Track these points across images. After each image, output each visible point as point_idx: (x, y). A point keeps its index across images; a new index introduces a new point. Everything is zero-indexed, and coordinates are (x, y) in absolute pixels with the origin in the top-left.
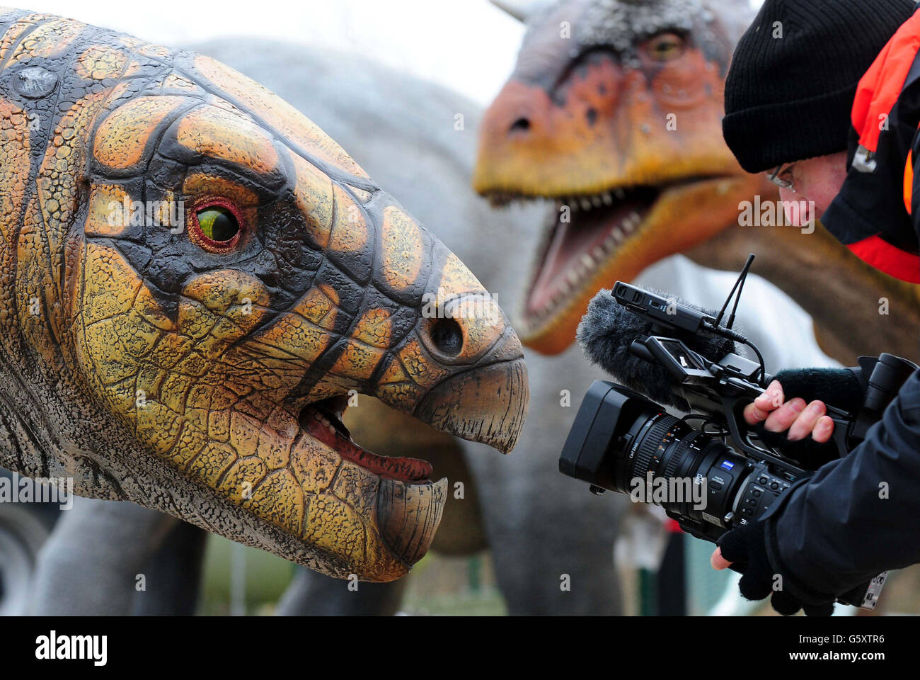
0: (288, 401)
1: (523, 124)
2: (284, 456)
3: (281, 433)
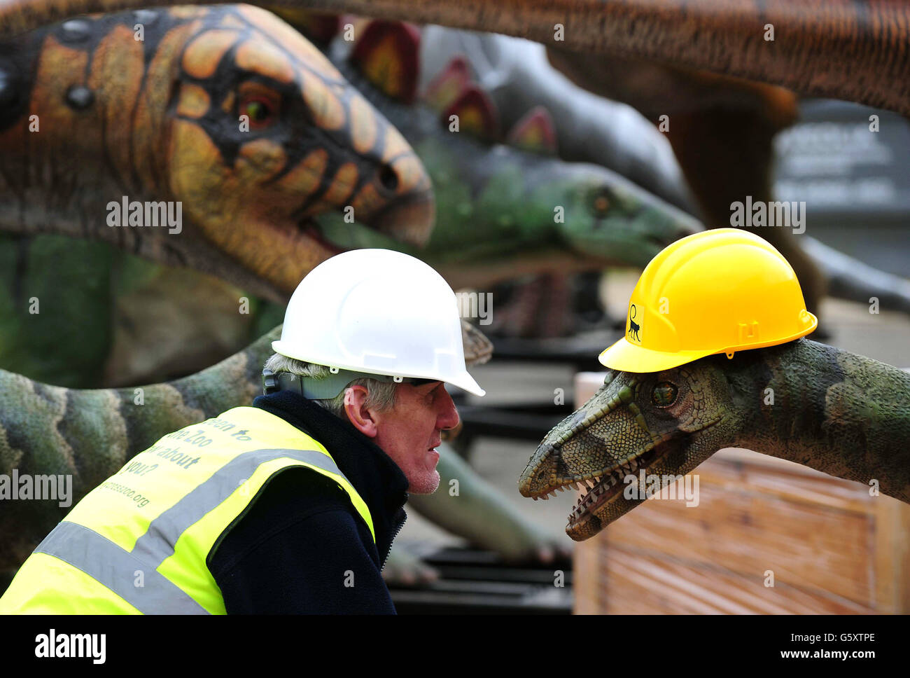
0: (295, 215)
3: (288, 234)
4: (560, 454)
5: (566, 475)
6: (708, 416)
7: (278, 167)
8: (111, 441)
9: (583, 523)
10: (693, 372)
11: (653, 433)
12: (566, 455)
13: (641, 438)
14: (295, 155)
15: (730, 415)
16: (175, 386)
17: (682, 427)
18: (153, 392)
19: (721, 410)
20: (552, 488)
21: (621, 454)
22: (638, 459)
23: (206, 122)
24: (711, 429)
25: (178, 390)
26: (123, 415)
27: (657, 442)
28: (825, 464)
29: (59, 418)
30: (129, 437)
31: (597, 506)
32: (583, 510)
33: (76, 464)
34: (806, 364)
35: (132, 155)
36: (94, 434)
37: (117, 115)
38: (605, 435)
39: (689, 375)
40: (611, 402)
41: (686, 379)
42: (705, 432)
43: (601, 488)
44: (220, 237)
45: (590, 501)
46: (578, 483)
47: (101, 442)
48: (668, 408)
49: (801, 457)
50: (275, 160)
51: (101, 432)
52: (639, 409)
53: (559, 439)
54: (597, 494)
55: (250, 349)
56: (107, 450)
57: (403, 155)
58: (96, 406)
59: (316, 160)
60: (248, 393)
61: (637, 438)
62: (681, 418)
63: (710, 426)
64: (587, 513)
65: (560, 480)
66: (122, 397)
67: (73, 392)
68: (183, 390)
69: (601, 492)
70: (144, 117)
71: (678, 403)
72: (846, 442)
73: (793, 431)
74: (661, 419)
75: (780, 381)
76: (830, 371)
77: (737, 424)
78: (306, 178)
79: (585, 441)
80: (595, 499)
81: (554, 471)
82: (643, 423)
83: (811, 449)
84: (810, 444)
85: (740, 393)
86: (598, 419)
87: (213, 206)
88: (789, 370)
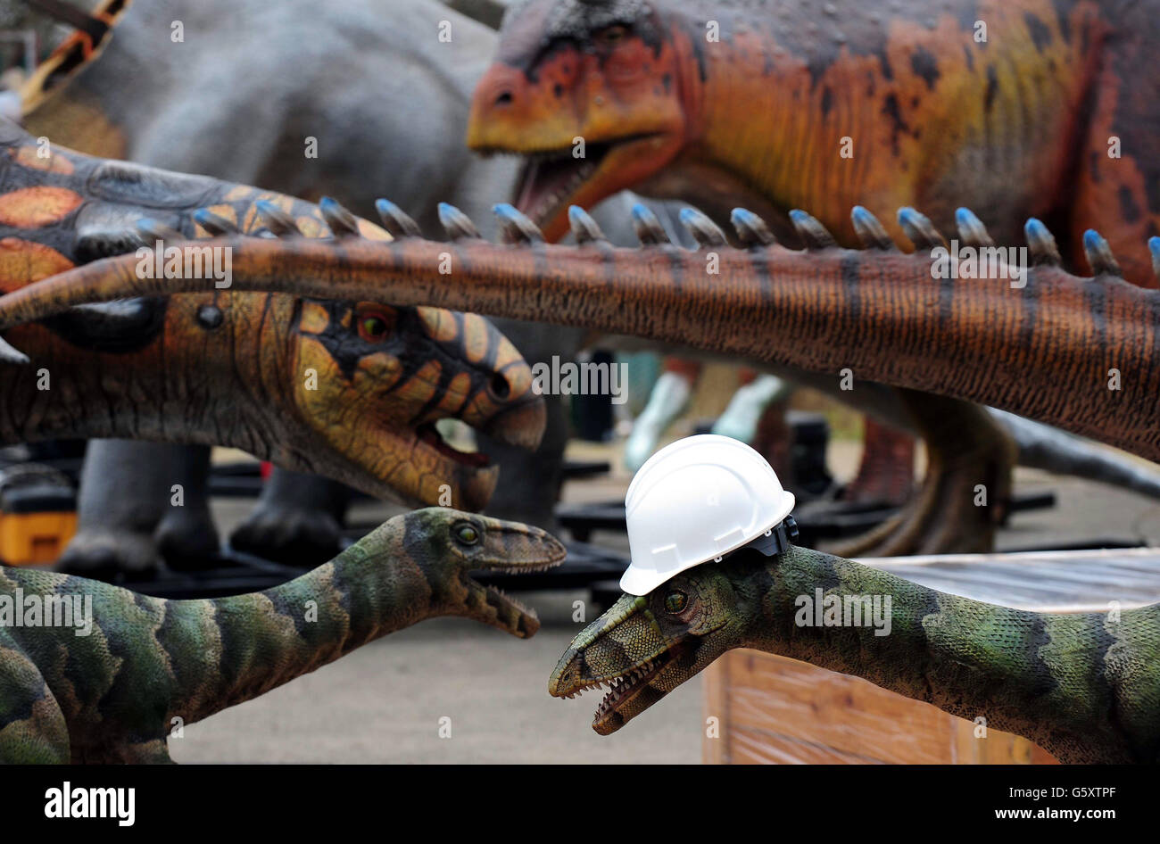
0: (412, 422)
1: (506, 98)
2: (408, 453)
3: (407, 440)
4: (583, 658)
5: (590, 676)
6: (715, 620)
7: (396, 378)
8: (207, 647)
9: (606, 719)
10: (701, 581)
11: (665, 637)
12: (589, 658)
13: (656, 642)
14: (410, 366)
15: (735, 619)
16: (267, 594)
17: (692, 631)
18: (248, 601)
19: (727, 614)
20: (577, 689)
21: (638, 656)
22: (653, 660)
23: (325, 338)
24: (718, 632)
25: (270, 598)
26: (217, 623)
27: (669, 645)
28: (825, 661)
29: (157, 627)
30: (223, 642)
31: (619, 704)
32: (607, 707)
33: (173, 669)
34: (805, 572)
35: (259, 369)
36: (191, 640)
37: (244, 332)
38: (623, 639)
39: (698, 584)
40: (629, 610)
41: (695, 587)
42: (712, 635)
43: (622, 688)
44: (342, 445)
45: (613, 699)
46: (600, 683)
47: (197, 648)
48: (679, 615)
49: (803, 655)
50: (392, 372)
51: (198, 640)
52: (653, 616)
53: (583, 644)
54: (619, 693)
55: (336, 559)
56: (203, 655)
57: (514, 363)
58: (192, 615)
59: (431, 371)
60: (335, 599)
61: (652, 641)
62: (691, 623)
63: (717, 629)
64: (610, 710)
65: (583, 681)
66: (217, 605)
67: (172, 602)
68: (274, 598)
69: (622, 691)
70: (269, 333)
71: (687, 610)
72: (842, 641)
73: (794, 632)
74: (673, 623)
75: (781, 587)
76: (826, 577)
77: (742, 627)
78: (421, 388)
79: (606, 645)
80: (617, 697)
81: (578, 672)
82: (657, 628)
83: (811, 648)
84: (809, 644)
85: (745, 599)
86: (617, 625)
87: (333, 416)
88: (788, 577)
